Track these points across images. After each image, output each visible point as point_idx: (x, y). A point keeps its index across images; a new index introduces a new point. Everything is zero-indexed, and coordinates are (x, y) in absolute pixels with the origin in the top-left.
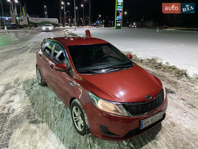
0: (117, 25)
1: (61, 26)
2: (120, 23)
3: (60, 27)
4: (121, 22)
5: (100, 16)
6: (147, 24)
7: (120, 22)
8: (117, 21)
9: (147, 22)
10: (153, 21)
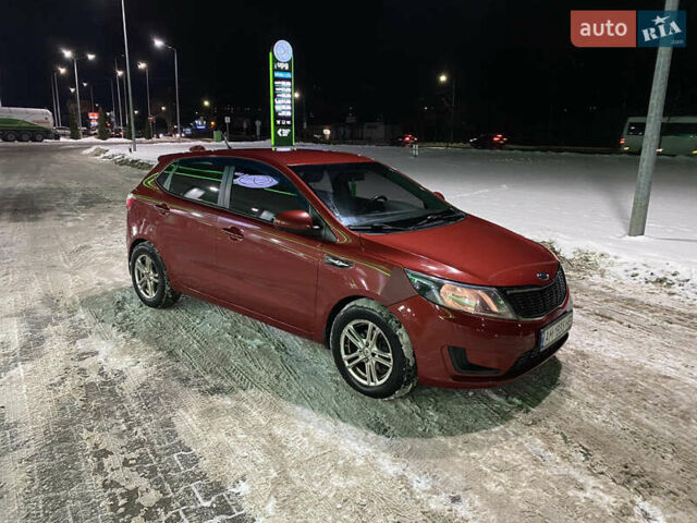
0: (279, 132)
1: (64, 135)
2: (286, 127)
3: (62, 139)
4: (291, 125)
5: (206, 103)
6: (367, 132)
7: (289, 122)
8: (278, 122)
9: (369, 127)
10: (386, 123)
